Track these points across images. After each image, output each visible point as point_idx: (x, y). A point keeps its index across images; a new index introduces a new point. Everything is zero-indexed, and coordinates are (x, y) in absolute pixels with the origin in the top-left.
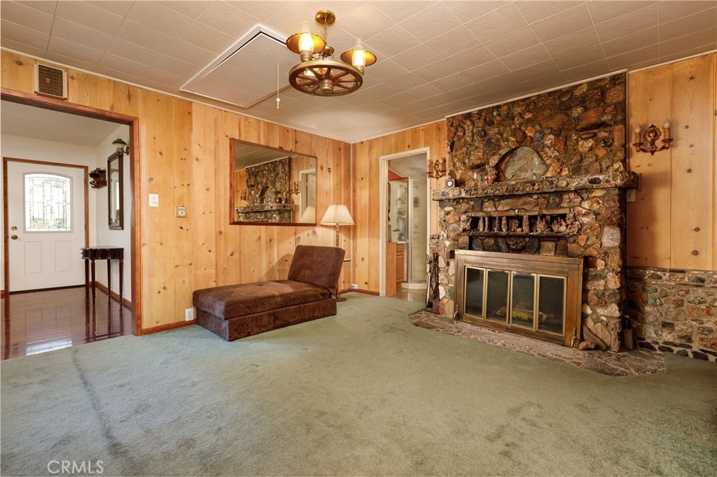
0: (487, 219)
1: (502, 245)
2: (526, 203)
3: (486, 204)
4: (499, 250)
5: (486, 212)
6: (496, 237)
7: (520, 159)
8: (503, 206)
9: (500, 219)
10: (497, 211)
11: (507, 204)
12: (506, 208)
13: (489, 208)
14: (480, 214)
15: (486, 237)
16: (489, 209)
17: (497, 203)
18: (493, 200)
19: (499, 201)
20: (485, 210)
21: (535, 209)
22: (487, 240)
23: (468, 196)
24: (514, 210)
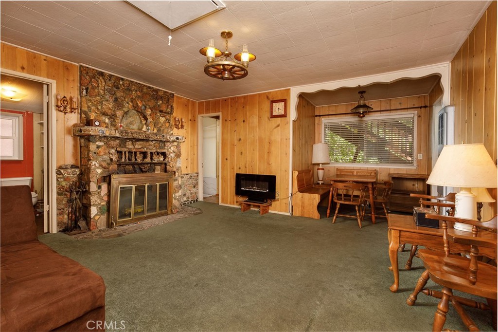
0: (127, 153)
1: (137, 170)
2: (150, 145)
3: (127, 143)
4: (135, 172)
5: (128, 148)
6: (133, 164)
7: (130, 117)
8: (138, 145)
9: (136, 153)
10: (134, 148)
11: (141, 144)
12: (140, 147)
13: (130, 145)
14: (124, 150)
15: (127, 165)
16: (130, 147)
17: (134, 143)
18: (132, 140)
19: (136, 142)
20: (127, 147)
21: (154, 149)
22: (127, 167)
23: (121, 137)
24: (144, 148)
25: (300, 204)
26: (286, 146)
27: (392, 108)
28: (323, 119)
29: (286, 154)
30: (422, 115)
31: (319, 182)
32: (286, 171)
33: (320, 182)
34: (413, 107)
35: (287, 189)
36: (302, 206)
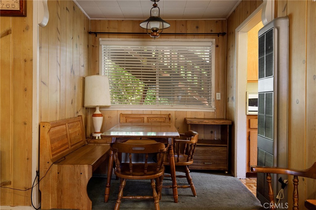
25: (55, 185)
26: (25, 74)
27: (188, 32)
28: (100, 39)
29: (26, 90)
30: (220, 45)
31: (95, 135)
32: (25, 124)
33: (98, 136)
34: (210, 32)
35: (29, 159)
36: (58, 190)
